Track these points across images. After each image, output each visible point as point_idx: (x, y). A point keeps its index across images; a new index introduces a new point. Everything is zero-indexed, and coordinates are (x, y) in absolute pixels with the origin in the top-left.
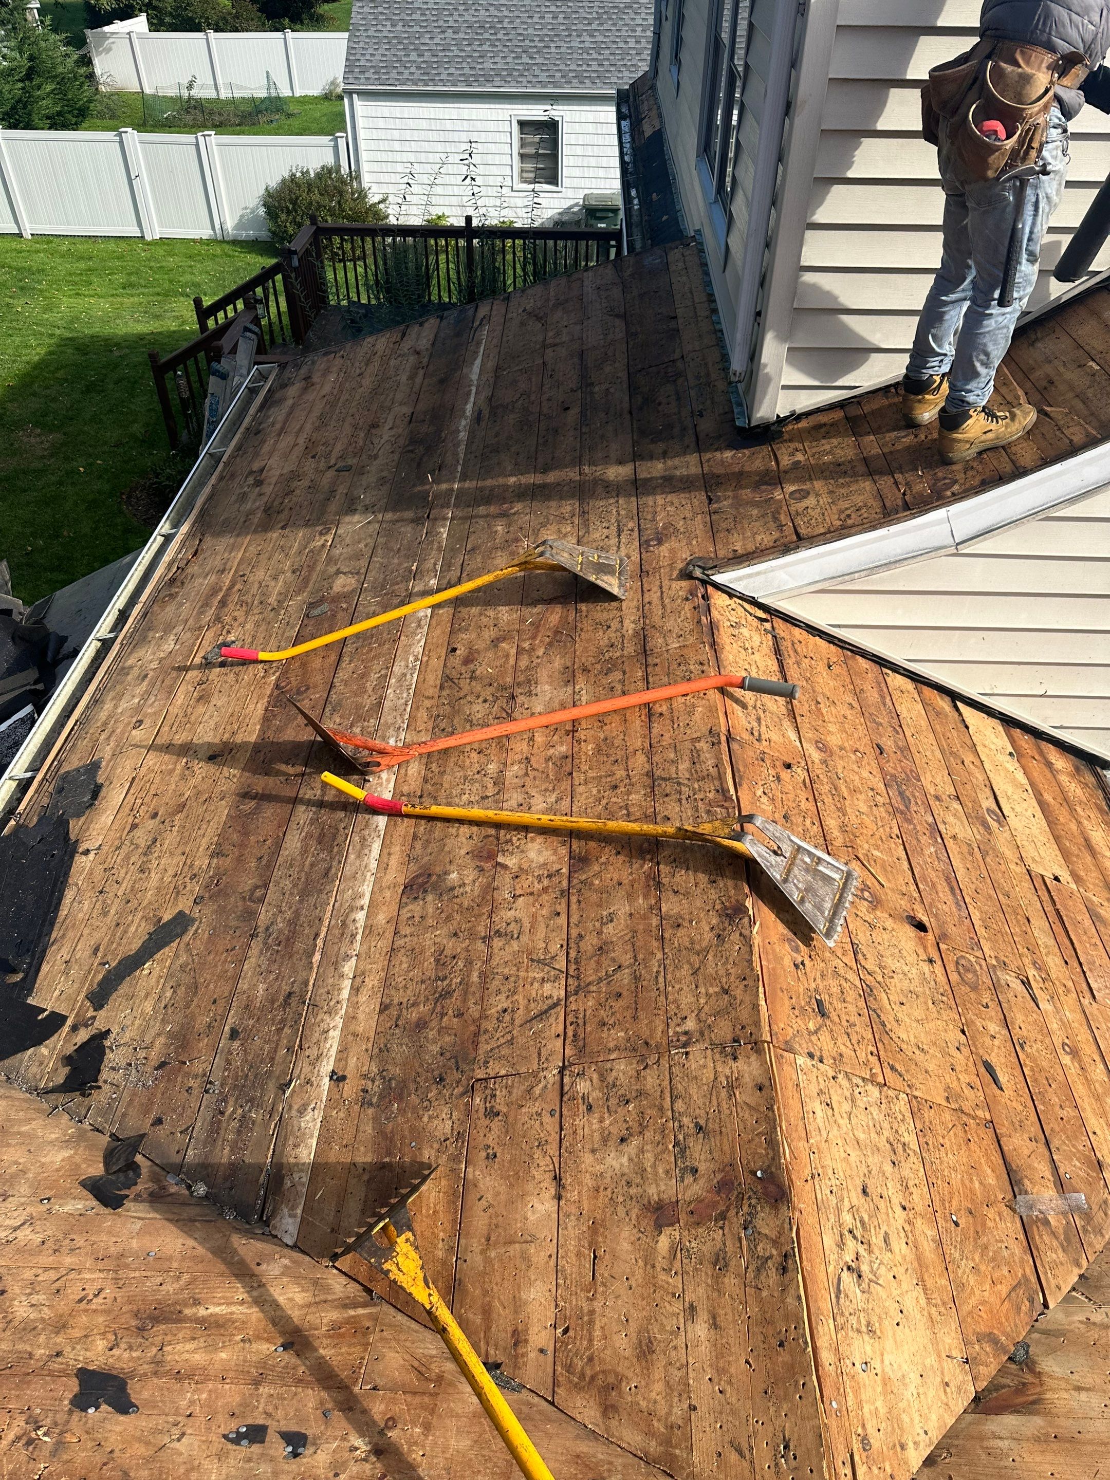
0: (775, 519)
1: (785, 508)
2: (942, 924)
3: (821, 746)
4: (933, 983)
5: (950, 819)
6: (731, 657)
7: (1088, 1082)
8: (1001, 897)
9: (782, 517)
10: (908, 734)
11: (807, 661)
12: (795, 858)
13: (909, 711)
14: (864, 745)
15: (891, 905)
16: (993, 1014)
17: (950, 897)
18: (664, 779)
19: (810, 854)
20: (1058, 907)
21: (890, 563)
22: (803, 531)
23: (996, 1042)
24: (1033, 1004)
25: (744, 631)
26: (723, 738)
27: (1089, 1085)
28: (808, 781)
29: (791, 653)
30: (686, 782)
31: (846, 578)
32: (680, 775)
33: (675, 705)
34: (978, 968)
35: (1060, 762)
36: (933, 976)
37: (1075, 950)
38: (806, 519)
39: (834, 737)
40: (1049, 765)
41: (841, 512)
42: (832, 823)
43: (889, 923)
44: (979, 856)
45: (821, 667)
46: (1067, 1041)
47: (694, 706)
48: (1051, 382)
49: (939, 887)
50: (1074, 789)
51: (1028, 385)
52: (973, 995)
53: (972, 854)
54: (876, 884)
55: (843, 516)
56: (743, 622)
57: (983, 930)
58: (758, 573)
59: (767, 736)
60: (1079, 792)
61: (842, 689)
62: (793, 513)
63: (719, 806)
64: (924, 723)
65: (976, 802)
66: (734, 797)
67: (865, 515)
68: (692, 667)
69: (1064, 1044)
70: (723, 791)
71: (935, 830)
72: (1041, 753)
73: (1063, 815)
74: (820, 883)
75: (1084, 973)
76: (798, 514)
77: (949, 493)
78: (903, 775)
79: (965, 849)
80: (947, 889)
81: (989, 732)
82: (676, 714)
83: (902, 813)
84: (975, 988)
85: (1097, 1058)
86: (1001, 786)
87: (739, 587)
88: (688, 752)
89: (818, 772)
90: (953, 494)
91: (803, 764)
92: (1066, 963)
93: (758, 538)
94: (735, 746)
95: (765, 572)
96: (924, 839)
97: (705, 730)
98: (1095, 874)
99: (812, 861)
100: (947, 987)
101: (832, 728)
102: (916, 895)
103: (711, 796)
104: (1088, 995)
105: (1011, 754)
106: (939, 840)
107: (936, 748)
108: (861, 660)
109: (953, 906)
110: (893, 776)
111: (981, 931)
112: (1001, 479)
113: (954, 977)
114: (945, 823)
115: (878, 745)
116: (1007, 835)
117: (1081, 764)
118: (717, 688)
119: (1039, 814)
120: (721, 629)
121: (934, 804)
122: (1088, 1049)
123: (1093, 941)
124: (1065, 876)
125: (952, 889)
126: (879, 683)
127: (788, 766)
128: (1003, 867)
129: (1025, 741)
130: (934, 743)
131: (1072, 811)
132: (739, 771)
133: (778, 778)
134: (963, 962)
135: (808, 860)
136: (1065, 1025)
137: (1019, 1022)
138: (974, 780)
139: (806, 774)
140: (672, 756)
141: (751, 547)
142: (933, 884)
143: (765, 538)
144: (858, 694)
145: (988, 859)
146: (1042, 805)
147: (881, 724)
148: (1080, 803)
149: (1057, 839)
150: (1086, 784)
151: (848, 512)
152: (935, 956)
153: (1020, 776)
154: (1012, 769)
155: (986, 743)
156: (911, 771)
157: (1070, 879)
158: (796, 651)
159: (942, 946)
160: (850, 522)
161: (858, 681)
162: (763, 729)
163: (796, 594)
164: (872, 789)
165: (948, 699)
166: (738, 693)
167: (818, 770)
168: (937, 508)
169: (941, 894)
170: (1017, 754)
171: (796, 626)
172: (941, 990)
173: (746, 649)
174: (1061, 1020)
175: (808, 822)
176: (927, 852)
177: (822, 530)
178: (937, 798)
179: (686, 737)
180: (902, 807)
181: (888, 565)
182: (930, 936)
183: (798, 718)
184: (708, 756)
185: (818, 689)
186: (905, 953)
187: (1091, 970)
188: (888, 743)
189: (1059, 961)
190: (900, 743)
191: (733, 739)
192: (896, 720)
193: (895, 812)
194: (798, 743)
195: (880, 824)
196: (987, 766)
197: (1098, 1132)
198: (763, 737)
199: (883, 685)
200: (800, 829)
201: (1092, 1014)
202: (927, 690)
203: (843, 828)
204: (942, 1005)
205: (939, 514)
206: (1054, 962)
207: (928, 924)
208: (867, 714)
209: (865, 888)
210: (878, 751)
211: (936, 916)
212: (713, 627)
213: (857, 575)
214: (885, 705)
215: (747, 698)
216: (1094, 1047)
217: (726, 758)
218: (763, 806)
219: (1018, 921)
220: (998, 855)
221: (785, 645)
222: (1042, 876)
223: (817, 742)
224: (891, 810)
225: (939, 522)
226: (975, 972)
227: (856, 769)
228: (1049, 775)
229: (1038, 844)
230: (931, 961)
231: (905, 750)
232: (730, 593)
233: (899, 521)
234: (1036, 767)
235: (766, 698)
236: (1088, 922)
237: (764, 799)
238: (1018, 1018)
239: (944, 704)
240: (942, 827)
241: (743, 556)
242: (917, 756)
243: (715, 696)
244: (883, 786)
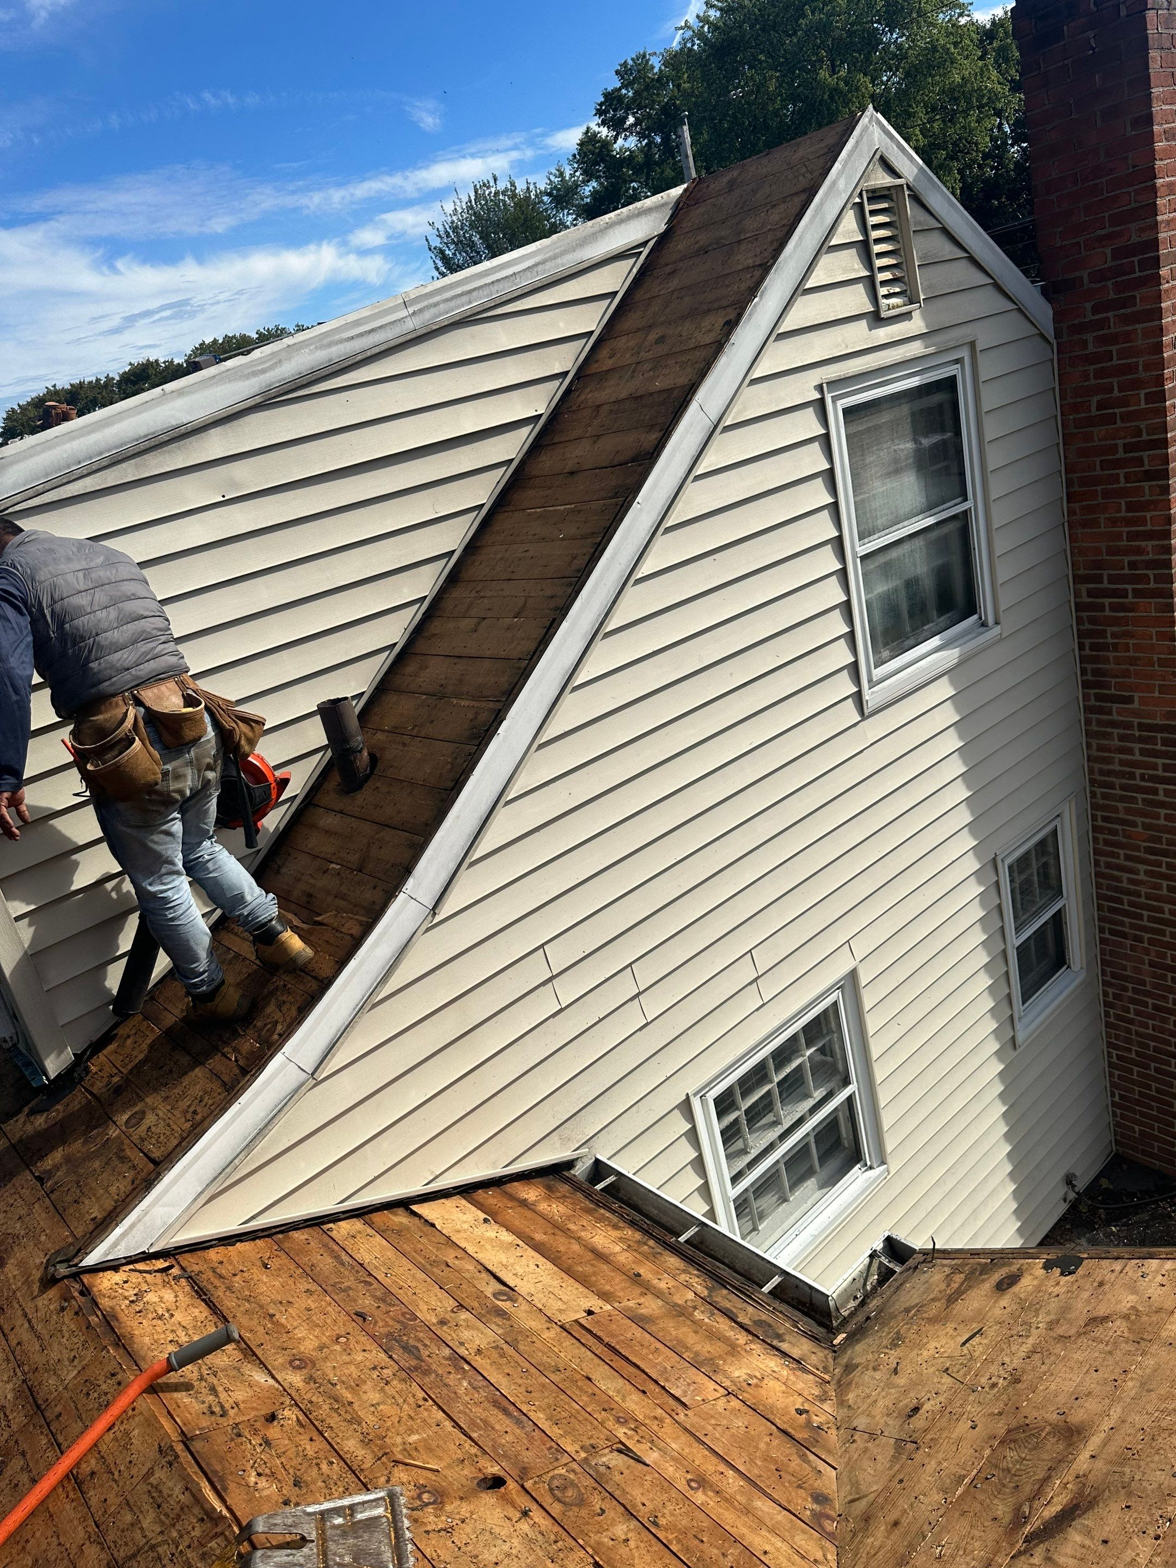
0: (123, 1159)
1: (127, 1141)
2: (515, 1460)
3: (299, 1363)
4: (540, 1537)
5: (466, 1334)
6: (147, 1340)
7: (729, 1501)
8: (552, 1377)
9: (128, 1152)
10: (380, 1277)
11: (237, 1278)
12: (323, 1531)
13: (369, 1251)
14: (343, 1324)
15: (456, 1485)
16: (612, 1514)
17: (508, 1421)
18: (134, 1556)
19: (337, 1511)
20: (606, 1340)
21: (261, 1130)
22: (156, 1154)
23: (632, 1544)
24: (640, 1466)
25: (151, 1297)
26: (179, 1448)
27: (732, 1504)
28: (302, 1417)
29: (217, 1282)
30: (160, 1539)
31: (228, 1170)
32: (150, 1535)
33: (103, 1448)
34: (572, 1476)
35: (531, 1193)
36: (537, 1529)
37: (643, 1371)
38: (153, 1141)
39: (307, 1343)
40: (524, 1203)
41: (185, 1112)
42: (351, 1445)
43: (465, 1509)
44: (510, 1351)
45: (257, 1274)
46: (689, 1476)
47: (127, 1433)
48: (310, 895)
49: (492, 1420)
50: (556, 1209)
51: (293, 906)
52: (584, 1513)
53: (503, 1355)
54: (429, 1474)
55: (189, 1116)
56: (144, 1287)
57: (555, 1428)
58: (132, 1226)
59: (231, 1401)
60: (562, 1209)
61: (290, 1282)
62: (137, 1142)
63: (212, 1538)
64: (391, 1253)
65: (480, 1296)
66: (225, 1512)
67: (210, 1102)
68: (104, 1387)
69: (689, 1481)
70: (210, 1516)
71: (458, 1360)
72: (512, 1198)
73: (561, 1244)
74: (366, 1536)
75: (663, 1388)
76: (142, 1140)
77: (276, 1037)
78: (398, 1326)
79: (495, 1354)
80: (501, 1416)
81: (456, 1215)
82: (110, 1460)
83: (416, 1369)
84: (581, 1502)
85: (722, 1467)
86: (492, 1258)
87: (121, 1252)
88: (146, 1497)
89: (307, 1397)
90: (280, 1035)
91: (287, 1401)
92: (644, 1392)
93: (113, 1189)
94: (197, 1446)
95: (139, 1220)
96: (452, 1379)
97: (153, 1454)
98: (618, 1278)
99: (345, 1518)
100: (557, 1528)
101: (300, 1333)
102: (474, 1450)
103: (196, 1533)
104: (680, 1409)
105: (486, 1221)
106: (467, 1367)
107: (415, 1271)
108: (296, 1235)
109: (515, 1427)
110: (389, 1335)
111: (554, 1432)
112: (313, 998)
113: (556, 1509)
114: (462, 1344)
115: (357, 1314)
116: (525, 1306)
117: (549, 1180)
118: (144, 1391)
119: (541, 1260)
120: (121, 1316)
121: (443, 1332)
122: (710, 1466)
123: (653, 1347)
124: (595, 1303)
125: (505, 1411)
126: (325, 1246)
127: (272, 1418)
128: (538, 1344)
129: (489, 1197)
130: (411, 1266)
131: (566, 1232)
132: (216, 1472)
133: (267, 1443)
134: (556, 1483)
135: (339, 1521)
136: (679, 1460)
137: (639, 1499)
138: (467, 1275)
139: (296, 1410)
140: (129, 1518)
141: (109, 1204)
142: (485, 1422)
143: (120, 1186)
144: (310, 1273)
145: (521, 1347)
146: (538, 1248)
147: (350, 1288)
148: (569, 1218)
149: (569, 1272)
150: (564, 1196)
151: (192, 1109)
152: (525, 1502)
153: (506, 1237)
154: (493, 1234)
155: (458, 1227)
156: (403, 1314)
157: (600, 1303)
158: (221, 1277)
159: (528, 1485)
160: (198, 1117)
161: (304, 1260)
162: (223, 1395)
163: (187, 1218)
164: (374, 1368)
165: (400, 1211)
166: (173, 1377)
167: (309, 1394)
168: (271, 1057)
169: (498, 1427)
170: (492, 1216)
171: (208, 1248)
172: (553, 1537)
173: (160, 1318)
174: (673, 1459)
175: (324, 1466)
176: (461, 1391)
177: (175, 1142)
178: (443, 1322)
179: (135, 1481)
180: (414, 1363)
181: (261, 1132)
182: (511, 1485)
183: (259, 1352)
184: (170, 1484)
185: (264, 1300)
186: (497, 1530)
187: (667, 1380)
188: (366, 1303)
189: (636, 1396)
190: (378, 1293)
191: (192, 1439)
192: (362, 1272)
193: (408, 1373)
194: (271, 1381)
195: (400, 1401)
196: (471, 1250)
197: (767, 1548)
198: (227, 1406)
199: (331, 1244)
200: (320, 1484)
201: (693, 1426)
202: (377, 1217)
203: (366, 1441)
204: (561, 1555)
205: (277, 1061)
206: (634, 1404)
207: (502, 1474)
208: (329, 1289)
209: (421, 1489)
210: (360, 1320)
211: (505, 1456)
212: (109, 1321)
213: (236, 1161)
214: (343, 1264)
215: (189, 1375)
216: (714, 1460)
217: (192, 1469)
218: (265, 1493)
219: (581, 1389)
220: (528, 1334)
221: (207, 1278)
222: (576, 1321)
223: (291, 1362)
224: (404, 1375)
225: (282, 1068)
226: (572, 1484)
227: (346, 1358)
228: (529, 1214)
229: (556, 1291)
230: (525, 1514)
231: (387, 1297)
232: (113, 1266)
233: (244, 1089)
234: (513, 1214)
235: (209, 1359)
236: (638, 1333)
237: (263, 1483)
238: (637, 1495)
239: (399, 1218)
240: (462, 1351)
241: (105, 1219)
242: (400, 1294)
243: (148, 1403)
244: (383, 1355)
